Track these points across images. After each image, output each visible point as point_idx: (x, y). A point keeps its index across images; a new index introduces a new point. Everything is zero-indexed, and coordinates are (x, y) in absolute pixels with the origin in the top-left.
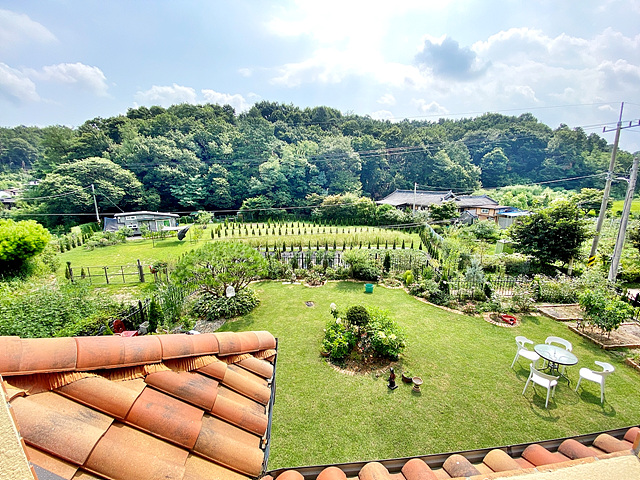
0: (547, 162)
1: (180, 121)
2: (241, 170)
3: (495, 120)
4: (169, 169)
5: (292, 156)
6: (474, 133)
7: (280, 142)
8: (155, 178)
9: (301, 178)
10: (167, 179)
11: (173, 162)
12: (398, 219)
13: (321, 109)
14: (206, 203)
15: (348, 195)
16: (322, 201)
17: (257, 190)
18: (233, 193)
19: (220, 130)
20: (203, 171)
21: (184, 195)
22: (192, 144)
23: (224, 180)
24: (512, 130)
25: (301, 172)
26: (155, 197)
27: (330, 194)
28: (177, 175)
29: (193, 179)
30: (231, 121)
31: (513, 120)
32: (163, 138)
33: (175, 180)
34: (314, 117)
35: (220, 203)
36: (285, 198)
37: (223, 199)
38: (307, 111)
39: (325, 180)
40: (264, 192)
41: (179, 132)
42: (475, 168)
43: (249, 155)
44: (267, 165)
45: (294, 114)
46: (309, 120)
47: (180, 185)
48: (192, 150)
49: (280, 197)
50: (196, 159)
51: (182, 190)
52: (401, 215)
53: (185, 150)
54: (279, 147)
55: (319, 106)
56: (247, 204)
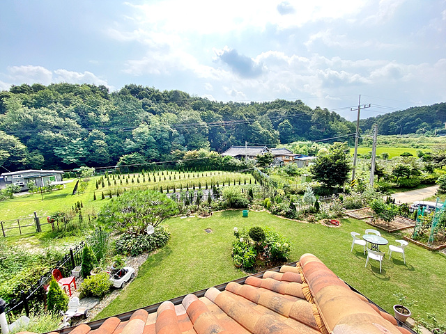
0: (313, 128)
1: (61, 96)
2: (117, 133)
3: (283, 103)
4: (52, 134)
5: (158, 124)
6: (272, 111)
7: (148, 114)
8: (39, 141)
9: (166, 139)
10: (50, 142)
11: (56, 128)
12: (237, 165)
13: (176, 92)
14: (87, 161)
15: (202, 151)
16: (183, 155)
17: (131, 149)
18: (111, 152)
19: (97, 104)
20: (83, 136)
21: (66, 155)
22: (73, 114)
23: (103, 142)
24: (293, 109)
25: (166, 135)
26: (39, 157)
27: (188, 150)
28: (60, 138)
29: (74, 142)
30: (106, 97)
31: (292, 103)
32: (46, 109)
33: (58, 143)
34: (172, 97)
35: (100, 160)
36: (154, 154)
37: (103, 156)
38: (166, 92)
39: (184, 141)
40: (137, 150)
41: (61, 105)
42: (276, 132)
43: (123, 123)
44: (139, 130)
45: (156, 94)
46: (168, 99)
47: (62, 146)
48: (73, 118)
49: (151, 153)
50: (77, 126)
51: (65, 150)
52: (238, 162)
53: (66, 119)
54: (147, 117)
55: (174, 90)
56: (124, 160)
